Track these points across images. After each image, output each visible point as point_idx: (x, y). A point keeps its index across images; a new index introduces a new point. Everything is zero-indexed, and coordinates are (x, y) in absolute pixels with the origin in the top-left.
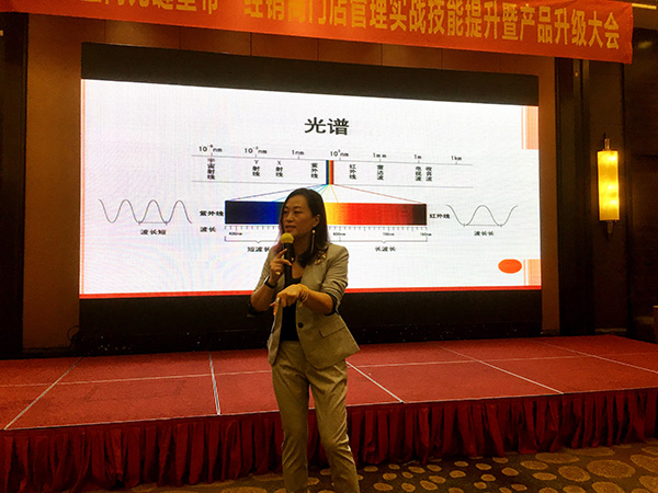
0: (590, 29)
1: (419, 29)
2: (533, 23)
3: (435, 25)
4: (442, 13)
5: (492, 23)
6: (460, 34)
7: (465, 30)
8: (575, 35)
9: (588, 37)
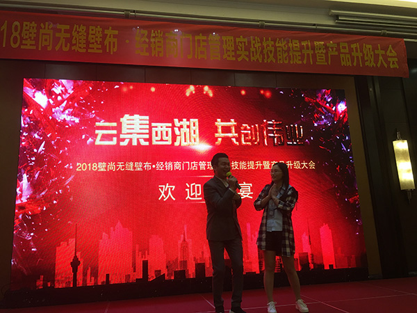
0: (377, 56)
1: (257, 60)
2: (337, 53)
3: (268, 57)
4: (273, 49)
5: (308, 55)
6: (286, 62)
7: (290, 59)
8: (367, 60)
9: (376, 61)
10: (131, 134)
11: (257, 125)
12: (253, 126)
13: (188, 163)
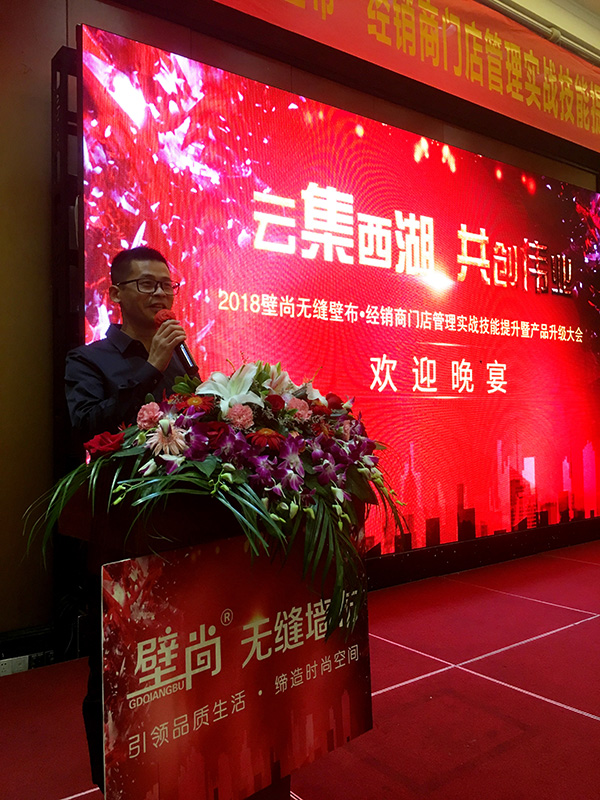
1: (552, 111)
3: (566, 109)
4: (571, 95)
6: (587, 128)
7: (591, 124)
10: (322, 232)
11: (515, 247)
12: (510, 249)
13: (417, 312)
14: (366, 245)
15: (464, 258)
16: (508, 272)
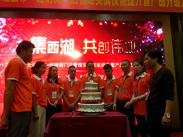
1: (108, 4)
3: (114, 2)
5: (139, 0)
6: (125, 5)
7: (127, 3)
8: (176, 3)
10: (36, 47)
11: (108, 42)
12: (105, 43)
13: (68, 63)
14: (50, 48)
15: (86, 48)
16: (105, 49)
